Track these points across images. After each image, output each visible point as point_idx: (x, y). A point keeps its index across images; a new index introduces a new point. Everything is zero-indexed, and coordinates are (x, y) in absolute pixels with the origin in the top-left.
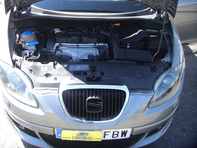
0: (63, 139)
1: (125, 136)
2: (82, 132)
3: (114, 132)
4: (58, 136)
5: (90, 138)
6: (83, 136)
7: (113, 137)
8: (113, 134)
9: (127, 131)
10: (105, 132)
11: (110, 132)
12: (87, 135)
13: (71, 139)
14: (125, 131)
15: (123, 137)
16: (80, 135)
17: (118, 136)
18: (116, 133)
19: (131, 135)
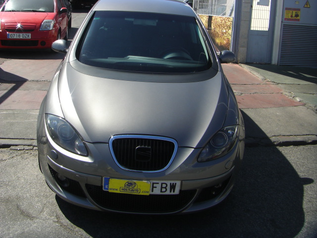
0: (110, 191)
1: (174, 192)
2: (130, 181)
3: (162, 184)
4: (105, 188)
5: (137, 191)
6: (131, 187)
7: (161, 191)
8: (162, 188)
9: (176, 184)
10: (153, 183)
11: (158, 183)
12: (135, 186)
13: (118, 192)
14: (173, 184)
15: (172, 193)
16: (127, 185)
17: (166, 190)
18: (164, 186)
19: (181, 191)
